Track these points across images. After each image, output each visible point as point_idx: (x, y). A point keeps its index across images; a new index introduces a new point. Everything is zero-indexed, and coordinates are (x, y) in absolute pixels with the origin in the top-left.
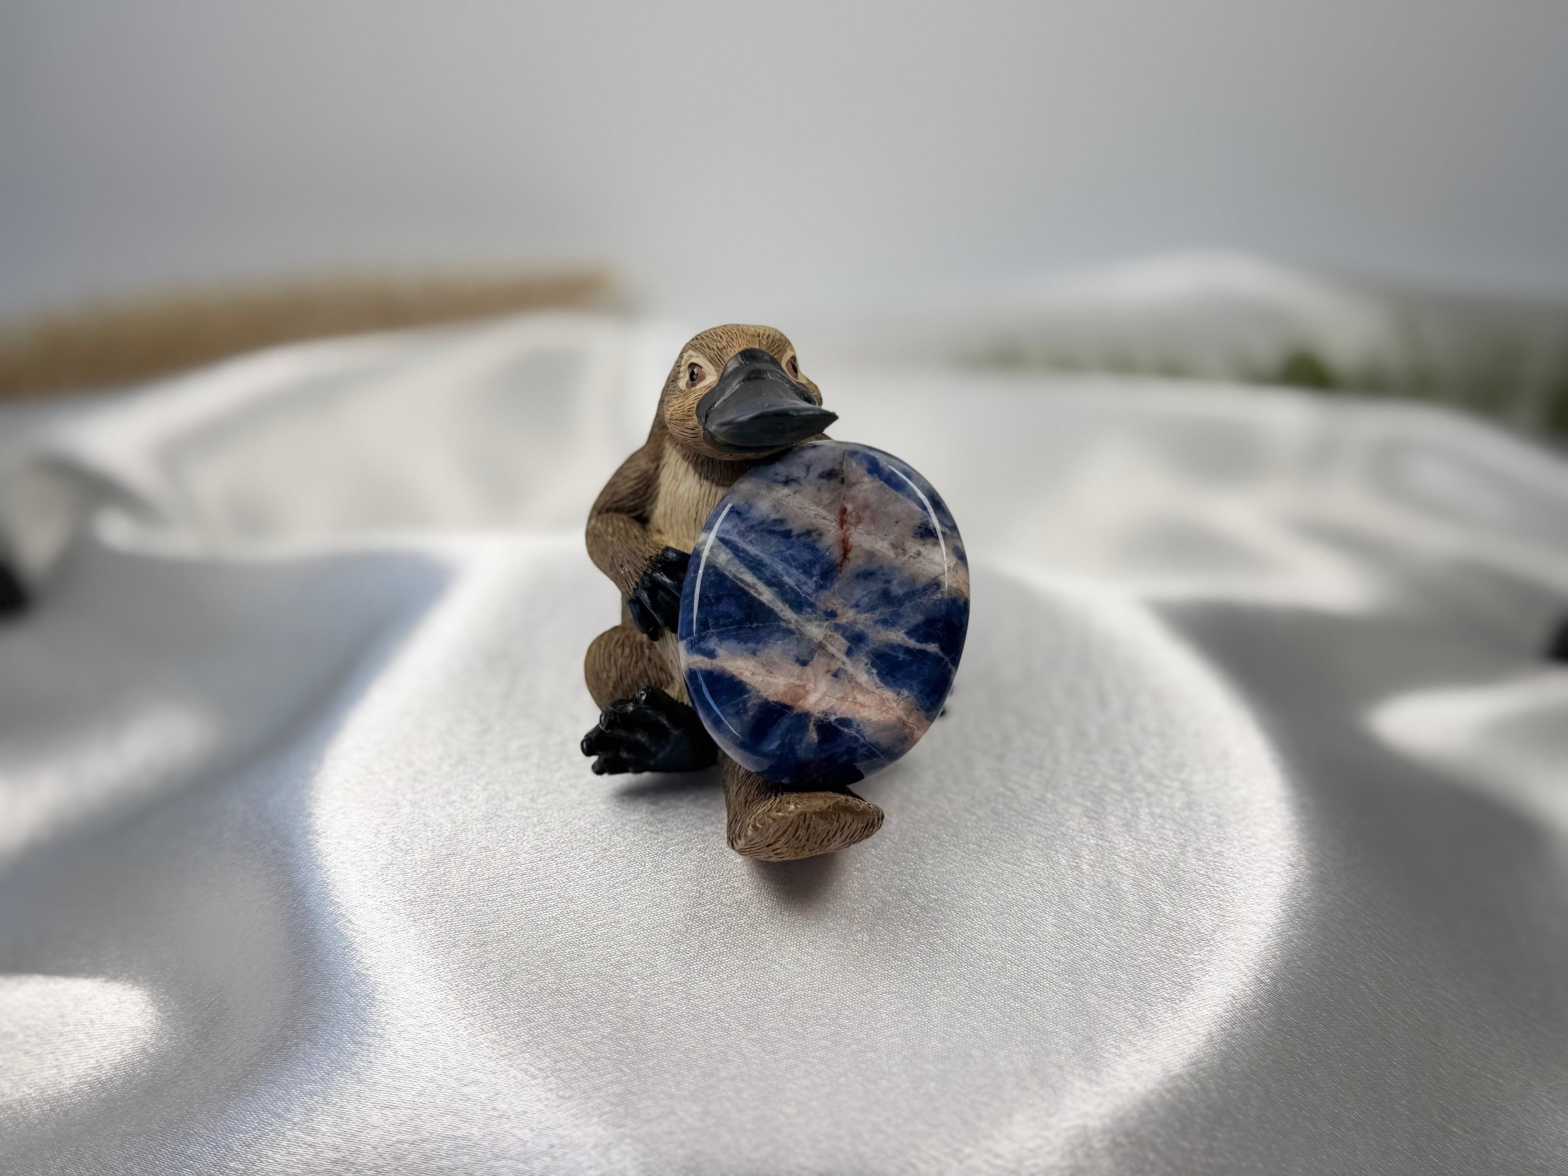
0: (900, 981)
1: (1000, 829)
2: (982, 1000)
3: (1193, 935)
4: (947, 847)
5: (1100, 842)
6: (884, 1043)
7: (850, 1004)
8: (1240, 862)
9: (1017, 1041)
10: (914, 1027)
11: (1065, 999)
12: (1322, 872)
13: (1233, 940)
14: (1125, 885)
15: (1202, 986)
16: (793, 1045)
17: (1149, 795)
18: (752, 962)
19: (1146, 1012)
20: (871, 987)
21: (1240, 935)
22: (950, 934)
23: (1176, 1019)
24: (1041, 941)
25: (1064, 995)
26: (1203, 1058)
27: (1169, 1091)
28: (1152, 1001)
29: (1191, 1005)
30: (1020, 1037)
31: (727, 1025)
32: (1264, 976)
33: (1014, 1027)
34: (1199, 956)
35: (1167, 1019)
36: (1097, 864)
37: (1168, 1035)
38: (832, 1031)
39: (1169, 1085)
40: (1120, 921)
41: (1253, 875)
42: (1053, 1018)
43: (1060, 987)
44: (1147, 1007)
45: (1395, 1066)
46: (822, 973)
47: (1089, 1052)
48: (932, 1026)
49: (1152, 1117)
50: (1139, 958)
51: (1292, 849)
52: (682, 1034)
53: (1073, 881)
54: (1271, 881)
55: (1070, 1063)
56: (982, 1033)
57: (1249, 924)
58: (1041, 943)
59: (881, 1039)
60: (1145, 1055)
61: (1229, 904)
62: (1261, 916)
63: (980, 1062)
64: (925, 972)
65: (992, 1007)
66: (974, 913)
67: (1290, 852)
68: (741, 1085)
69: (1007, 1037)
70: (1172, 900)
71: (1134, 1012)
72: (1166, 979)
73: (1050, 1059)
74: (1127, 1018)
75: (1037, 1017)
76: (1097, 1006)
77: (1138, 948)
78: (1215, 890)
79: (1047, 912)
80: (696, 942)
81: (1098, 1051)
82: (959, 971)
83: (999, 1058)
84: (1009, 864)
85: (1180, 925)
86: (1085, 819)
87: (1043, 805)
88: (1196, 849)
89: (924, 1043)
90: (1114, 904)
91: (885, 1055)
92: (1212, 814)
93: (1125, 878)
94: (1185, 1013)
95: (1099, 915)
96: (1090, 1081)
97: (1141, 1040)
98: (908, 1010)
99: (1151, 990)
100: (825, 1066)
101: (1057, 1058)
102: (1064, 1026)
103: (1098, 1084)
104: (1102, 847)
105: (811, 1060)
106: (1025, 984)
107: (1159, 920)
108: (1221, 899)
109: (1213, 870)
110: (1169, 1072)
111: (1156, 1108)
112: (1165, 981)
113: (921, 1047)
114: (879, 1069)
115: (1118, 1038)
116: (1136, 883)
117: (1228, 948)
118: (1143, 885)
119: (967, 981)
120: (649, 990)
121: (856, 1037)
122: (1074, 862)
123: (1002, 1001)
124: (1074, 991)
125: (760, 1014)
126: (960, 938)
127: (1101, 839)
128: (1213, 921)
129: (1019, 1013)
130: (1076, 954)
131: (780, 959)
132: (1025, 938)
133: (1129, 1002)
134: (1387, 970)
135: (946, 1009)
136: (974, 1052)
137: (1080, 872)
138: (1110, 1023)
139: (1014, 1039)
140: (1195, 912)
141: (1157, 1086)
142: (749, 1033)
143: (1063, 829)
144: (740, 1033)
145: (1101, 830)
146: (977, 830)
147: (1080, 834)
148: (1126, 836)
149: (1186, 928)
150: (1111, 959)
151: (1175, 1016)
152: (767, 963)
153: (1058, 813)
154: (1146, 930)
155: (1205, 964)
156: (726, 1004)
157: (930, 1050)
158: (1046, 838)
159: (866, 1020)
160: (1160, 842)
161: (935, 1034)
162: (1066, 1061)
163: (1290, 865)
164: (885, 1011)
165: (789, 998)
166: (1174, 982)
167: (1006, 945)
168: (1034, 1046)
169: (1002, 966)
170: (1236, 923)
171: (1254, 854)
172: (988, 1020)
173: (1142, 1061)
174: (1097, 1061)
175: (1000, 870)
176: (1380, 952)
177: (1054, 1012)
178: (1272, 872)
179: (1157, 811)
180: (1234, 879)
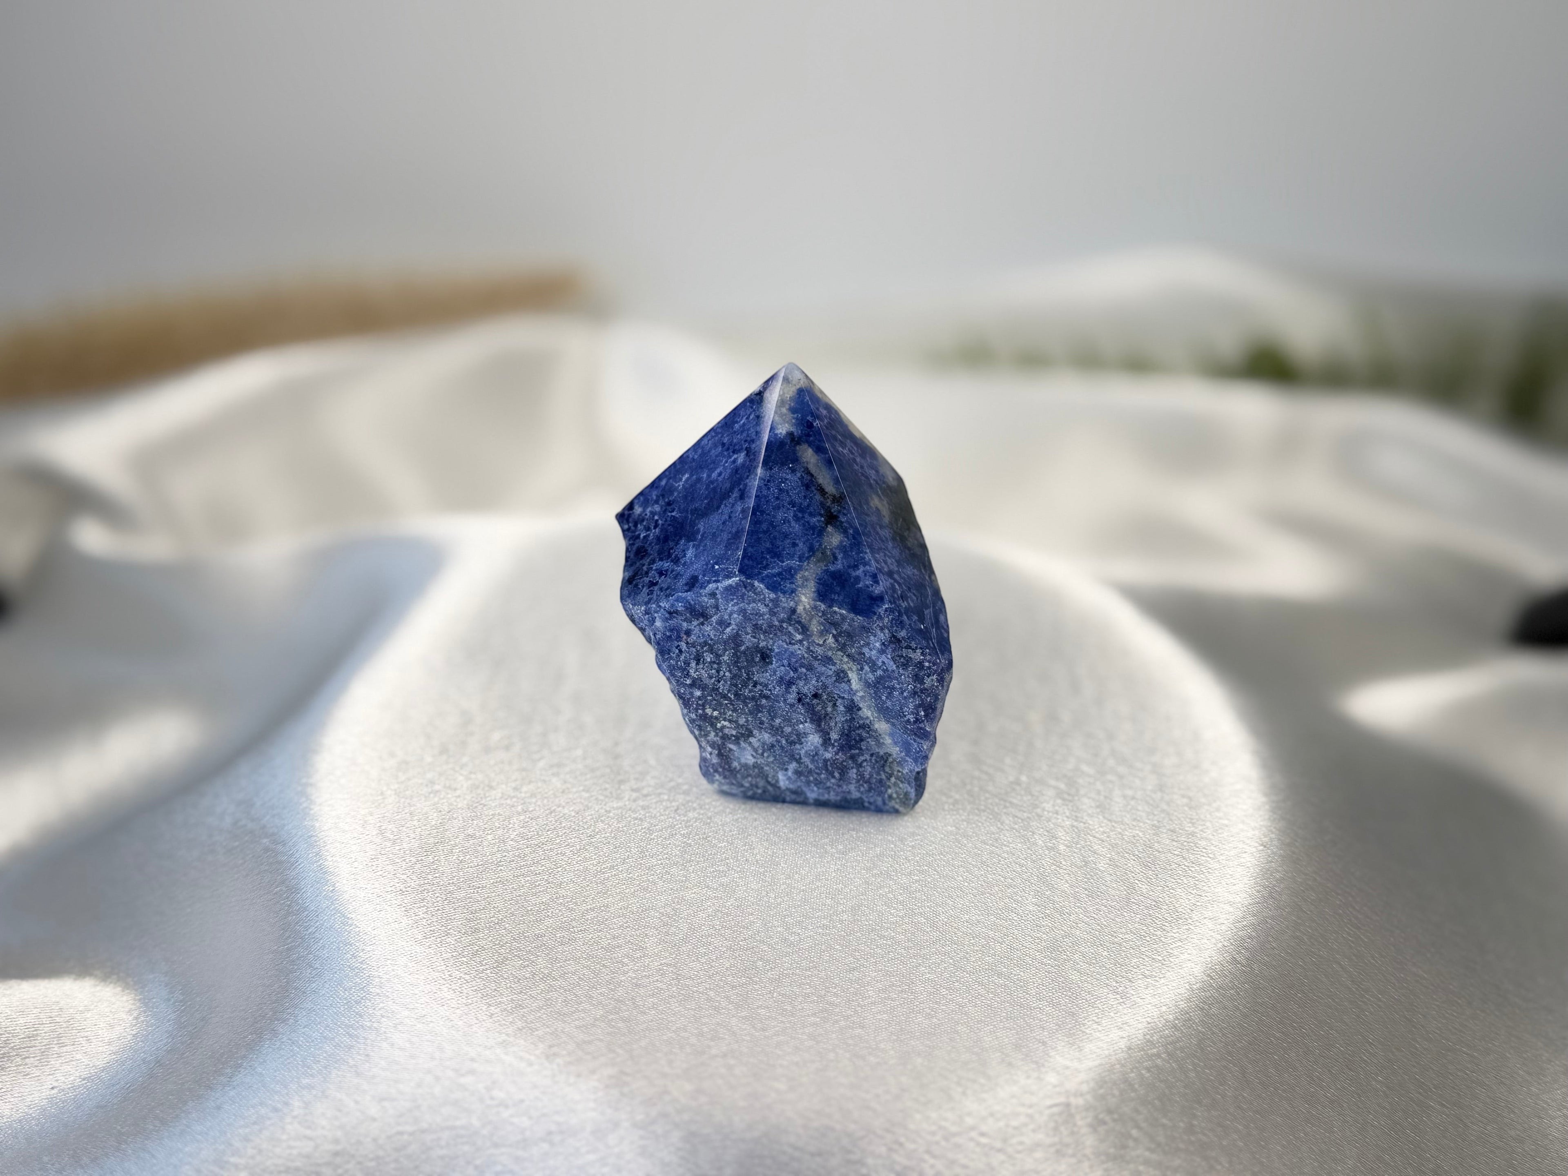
0: (886, 960)
1: (976, 811)
2: (967, 977)
3: (1172, 913)
4: (926, 829)
5: (1075, 824)
6: (871, 1019)
8: (1214, 843)
10: (901, 1004)
12: (1294, 853)
13: (1210, 919)
14: (1102, 865)
15: (1181, 964)
17: (1121, 777)
18: (741, 943)
19: (1127, 988)
23: (1156, 997)
24: (1022, 919)
25: (1046, 972)
28: (1133, 978)
30: (1004, 1013)
34: (1177, 934)
36: (1074, 845)
38: (821, 1008)
41: (1227, 855)
43: (1042, 964)
45: (1370, 1042)
47: (1071, 1028)
48: (918, 1003)
50: (1119, 936)
51: (1264, 829)
52: (672, 1014)
53: (1051, 861)
54: (1245, 861)
55: (1053, 1039)
56: (967, 1009)
57: (1225, 904)
58: (1023, 921)
59: (868, 1016)
61: (1205, 884)
62: (1237, 896)
63: (966, 1038)
66: (955, 893)
67: (1262, 832)
68: (732, 1062)
70: (1148, 880)
71: (1115, 988)
72: (1146, 956)
73: (1034, 1034)
76: (1079, 982)
77: (1117, 926)
78: (1190, 870)
80: (685, 924)
81: (1081, 1027)
82: (943, 950)
83: (984, 1033)
84: (988, 845)
85: (1157, 905)
86: (1059, 801)
87: (1018, 788)
88: (1169, 830)
89: (911, 1019)
91: (873, 1031)
92: (1183, 796)
93: (1101, 858)
95: (1078, 894)
98: (894, 988)
99: (1132, 967)
100: (815, 1042)
101: (1041, 1034)
102: (1047, 1002)
104: (1077, 828)
105: (800, 1036)
106: (1009, 961)
107: (1137, 899)
108: (1197, 879)
109: (1187, 850)
114: (868, 1045)
115: (1100, 1014)
116: (1112, 862)
118: (1120, 865)
119: (952, 959)
120: (639, 972)
121: (844, 1013)
122: (1051, 843)
123: (986, 978)
124: (1056, 967)
126: (943, 918)
127: (1076, 821)
128: (1190, 900)
129: (1003, 990)
130: (1058, 932)
134: (1359, 948)
136: (959, 1028)
137: (1057, 853)
138: (1093, 999)
140: (1171, 891)
143: (1039, 811)
144: (730, 1011)
145: (1075, 812)
146: (955, 813)
147: (1055, 815)
148: (1101, 817)
149: (1165, 907)
150: (1092, 937)
152: (755, 944)
153: (1032, 795)
154: (1125, 909)
155: (1184, 942)
157: (917, 1026)
158: (1022, 820)
159: (854, 997)
160: (1134, 823)
161: (921, 1011)
162: (1050, 1037)
163: (1262, 845)
166: (1153, 959)
167: (989, 923)
168: (1019, 1022)
169: (986, 945)
170: (1212, 903)
171: (1226, 834)
175: (979, 852)
176: (1352, 930)
178: (1245, 852)
179: (1130, 793)
180: (1209, 859)
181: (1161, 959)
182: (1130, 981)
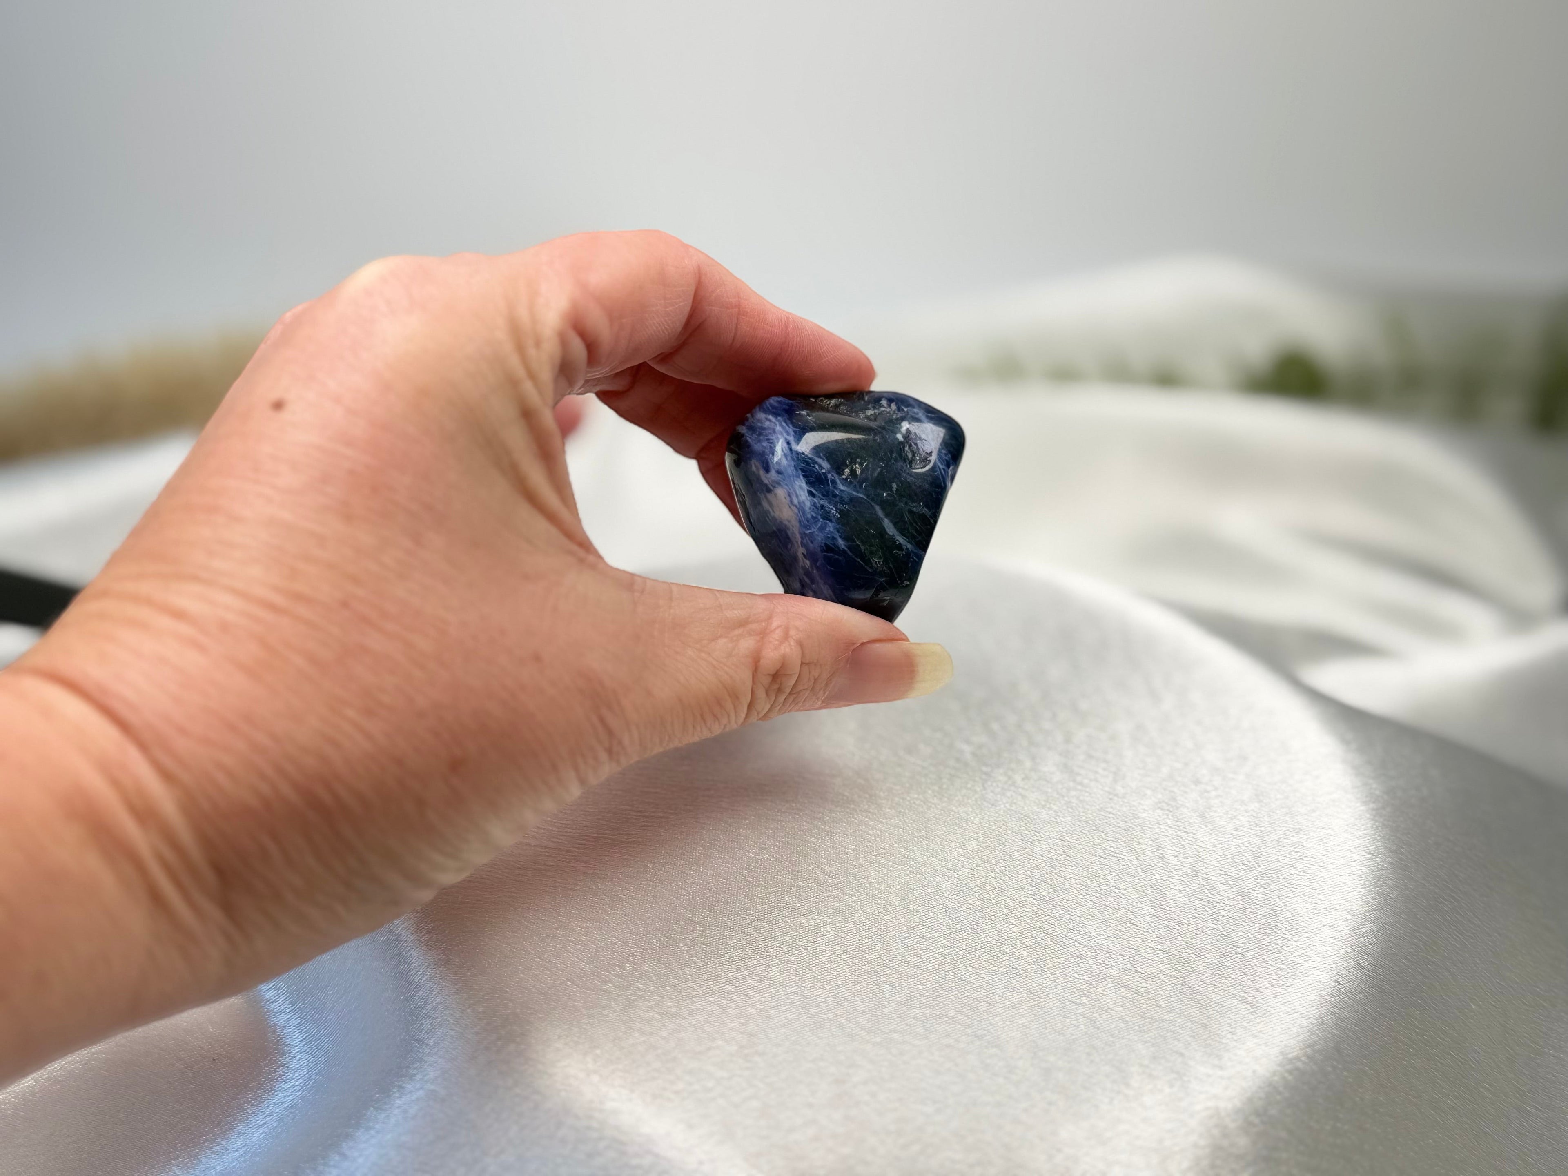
12: (1401, 859)
15: (1307, 971)
26: (1317, 1041)
27: (1290, 1072)
37: (1281, 1019)
39: (1289, 1067)
49: (1278, 1097)
55: (1190, 1050)
81: (1216, 1038)
96: (1213, 1066)
97: (1255, 1025)
103: (1221, 1068)
110: (1287, 1054)
111: (1281, 1089)
141: (1279, 1068)
162: (1186, 1048)
163: (1370, 853)
173: (1260, 1045)
174: (1216, 1047)
178: (1355, 861)
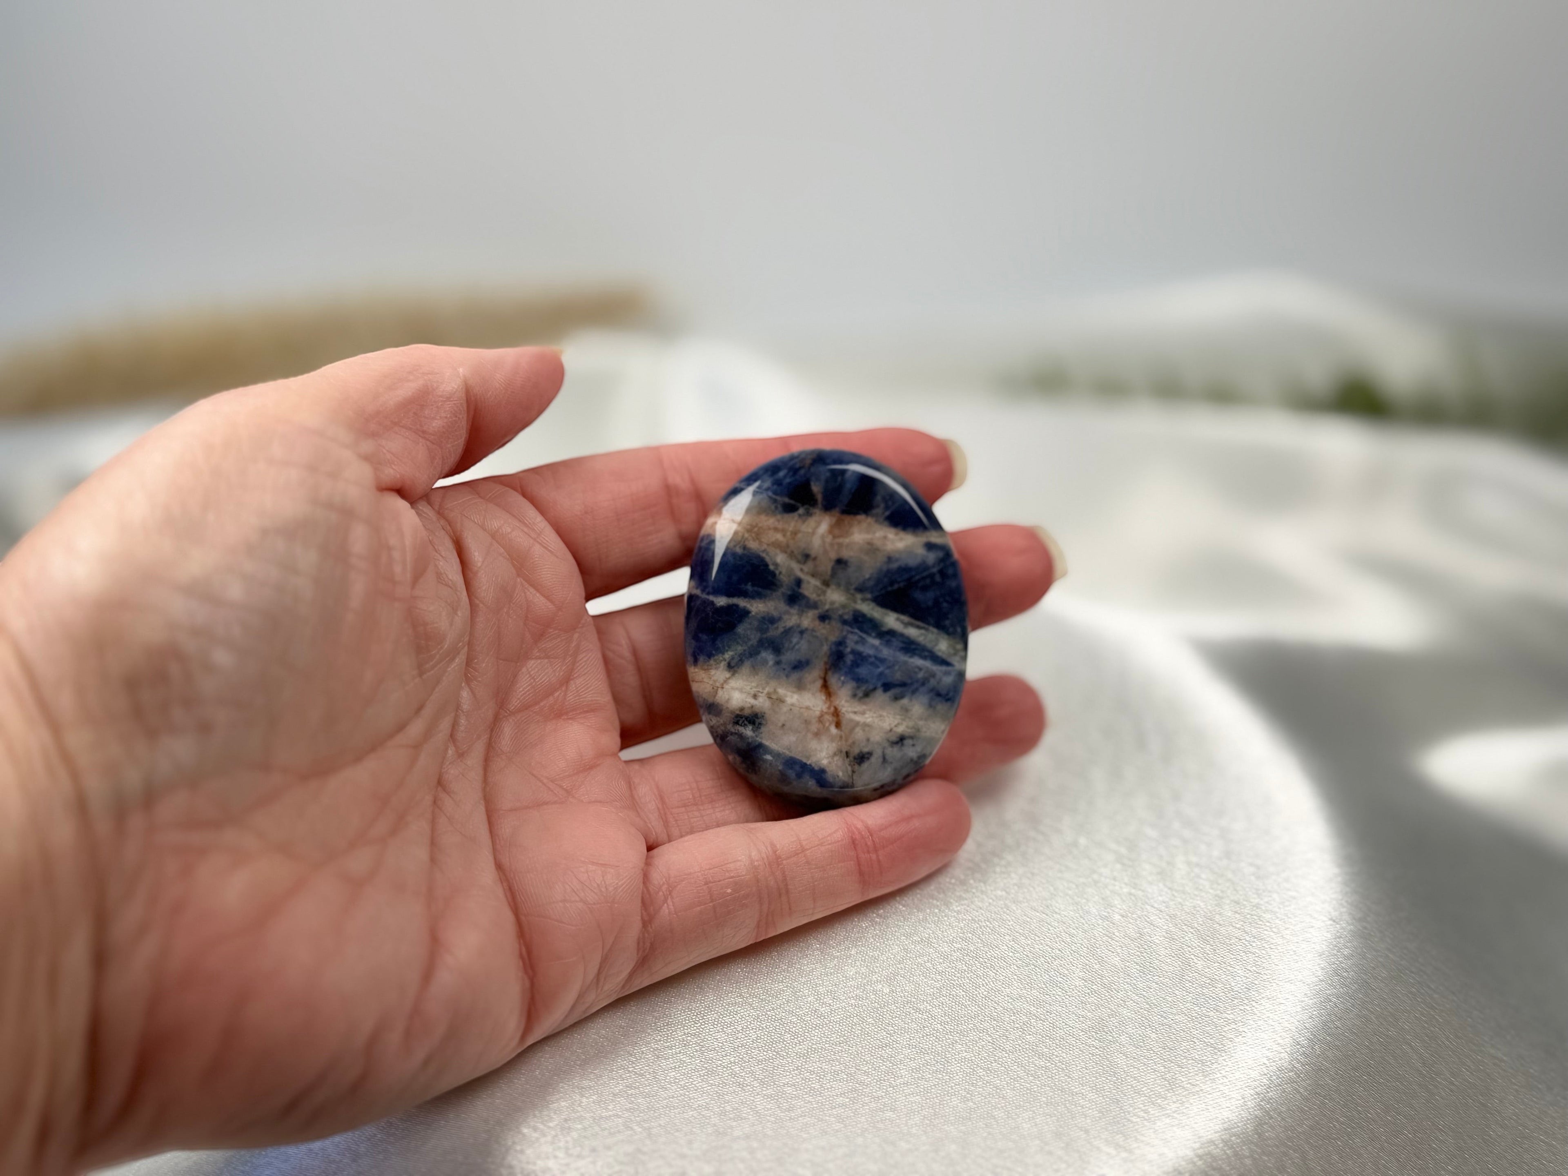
0: (921, 1036)
1: (1029, 875)
2: (1006, 1057)
3: (1227, 993)
4: (974, 893)
5: (1133, 891)
6: (904, 1101)
7: (868, 1059)
8: (1279, 916)
9: (1041, 1101)
10: (935, 1085)
11: (1091, 1058)
13: (1268, 999)
14: (1158, 937)
16: (809, 1102)
17: (1186, 842)
18: (768, 1013)
19: (1176, 1074)
20: (891, 1041)
21: (1275, 994)
22: (973, 986)
23: (1208, 1083)
24: (1067, 995)
25: (1090, 1054)
26: (1236, 1123)
27: (1201, 1157)
28: (1182, 1063)
29: (1224, 1067)
30: (1044, 1097)
31: (742, 1080)
32: (1300, 1038)
33: (1038, 1087)
34: (1232, 1015)
35: (1197, 1082)
36: (1130, 915)
37: (1199, 1099)
40: (1150, 976)
41: (1293, 930)
42: (1079, 1078)
43: (1086, 1045)
44: (1177, 1069)
46: (840, 1026)
47: (1116, 1115)
48: (953, 1085)
51: (1334, 902)
53: (1104, 932)
54: (1311, 936)
55: (1096, 1127)
56: (1004, 1092)
57: (1286, 982)
58: (1067, 997)
59: (900, 1098)
60: (1174, 1120)
61: (1265, 961)
63: (1003, 1124)
64: (946, 1026)
65: (1016, 1064)
66: (998, 963)
67: (1332, 906)
69: (1031, 1098)
71: (1163, 1074)
73: (1076, 1122)
74: (1155, 1080)
75: (1062, 1077)
76: (1125, 1066)
78: (1251, 945)
79: (1074, 965)
81: (1126, 1115)
83: (1023, 1119)
84: (1038, 912)
86: (1118, 866)
87: (1076, 851)
88: (1232, 901)
89: (945, 1102)
90: (1145, 958)
91: (904, 1114)
92: (1251, 865)
93: (1158, 929)
94: (1216, 1076)
95: (1128, 969)
96: (1117, 1146)
97: (1170, 1104)
98: (929, 1067)
99: (1181, 1050)
100: (843, 1125)
101: (1083, 1121)
102: (1090, 1087)
104: (1134, 896)
106: (1050, 1041)
107: (1191, 976)
108: (1257, 955)
109: (1250, 923)
112: (1196, 1041)
113: (941, 1106)
114: (898, 1130)
115: (1146, 1101)
117: (1263, 1008)
118: (1176, 938)
121: (874, 1094)
122: (1105, 912)
123: (1026, 1059)
125: (776, 1068)
126: (983, 991)
127: (1134, 888)
128: (1248, 978)
129: (1043, 1072)
131: (797, 1010)
132: (1051, 991)
133: (1159, 1064)
134: (1432, 1028)
135: (968, 1066)
136: (996, 1113)
137: (1111, 923)
138: (1139, 1085)
139: (1039, 1099)
142: (764, 1089)
143: (1095, 877)
144: (755, 1088)
145: (1135, 878)
147: (1113, 882)
148: (1161, 885)
149: (1220, 986)
150: (1139, 1017)
151: (1207, 1079)
152: (783, 1014)
153: (1090, 859)
154: (1178, 986)
155: (1238, 1024)
156: (741, 1057)
157: (951, 1109)
158: (1077, 885)
159: (885, 1076)
160: (1196, 893)
161: (956, 1093)
162: (1092, 1125)
164: (905, 1067)
165: (805, 1052)
167: (1031, 998)
168: (1059, 1108)
170: (1272, 981)
171: (1293, 907)
172: (1011, 1079)
173: (1172, 1126)
174: (1124, 1125)
176: (1426, 1010)
177: (1080, 1071)
179: (1194, 859)
180: (1272, 934)
181: (1212, 1041)
182: (1179, 1066)
